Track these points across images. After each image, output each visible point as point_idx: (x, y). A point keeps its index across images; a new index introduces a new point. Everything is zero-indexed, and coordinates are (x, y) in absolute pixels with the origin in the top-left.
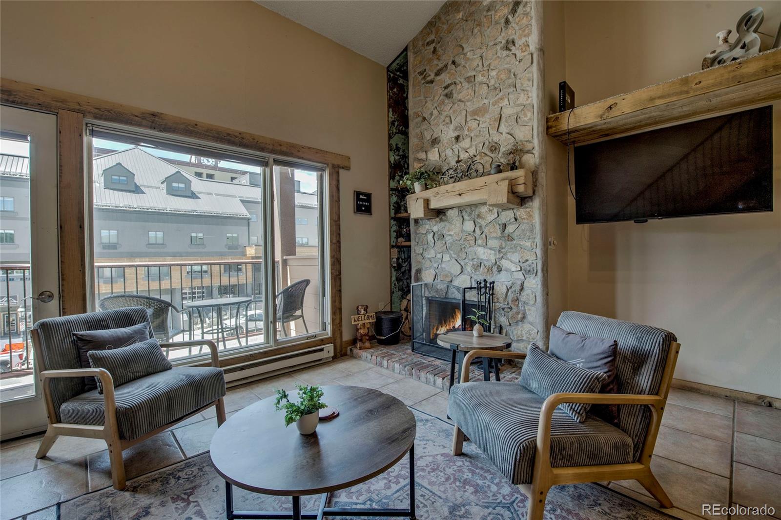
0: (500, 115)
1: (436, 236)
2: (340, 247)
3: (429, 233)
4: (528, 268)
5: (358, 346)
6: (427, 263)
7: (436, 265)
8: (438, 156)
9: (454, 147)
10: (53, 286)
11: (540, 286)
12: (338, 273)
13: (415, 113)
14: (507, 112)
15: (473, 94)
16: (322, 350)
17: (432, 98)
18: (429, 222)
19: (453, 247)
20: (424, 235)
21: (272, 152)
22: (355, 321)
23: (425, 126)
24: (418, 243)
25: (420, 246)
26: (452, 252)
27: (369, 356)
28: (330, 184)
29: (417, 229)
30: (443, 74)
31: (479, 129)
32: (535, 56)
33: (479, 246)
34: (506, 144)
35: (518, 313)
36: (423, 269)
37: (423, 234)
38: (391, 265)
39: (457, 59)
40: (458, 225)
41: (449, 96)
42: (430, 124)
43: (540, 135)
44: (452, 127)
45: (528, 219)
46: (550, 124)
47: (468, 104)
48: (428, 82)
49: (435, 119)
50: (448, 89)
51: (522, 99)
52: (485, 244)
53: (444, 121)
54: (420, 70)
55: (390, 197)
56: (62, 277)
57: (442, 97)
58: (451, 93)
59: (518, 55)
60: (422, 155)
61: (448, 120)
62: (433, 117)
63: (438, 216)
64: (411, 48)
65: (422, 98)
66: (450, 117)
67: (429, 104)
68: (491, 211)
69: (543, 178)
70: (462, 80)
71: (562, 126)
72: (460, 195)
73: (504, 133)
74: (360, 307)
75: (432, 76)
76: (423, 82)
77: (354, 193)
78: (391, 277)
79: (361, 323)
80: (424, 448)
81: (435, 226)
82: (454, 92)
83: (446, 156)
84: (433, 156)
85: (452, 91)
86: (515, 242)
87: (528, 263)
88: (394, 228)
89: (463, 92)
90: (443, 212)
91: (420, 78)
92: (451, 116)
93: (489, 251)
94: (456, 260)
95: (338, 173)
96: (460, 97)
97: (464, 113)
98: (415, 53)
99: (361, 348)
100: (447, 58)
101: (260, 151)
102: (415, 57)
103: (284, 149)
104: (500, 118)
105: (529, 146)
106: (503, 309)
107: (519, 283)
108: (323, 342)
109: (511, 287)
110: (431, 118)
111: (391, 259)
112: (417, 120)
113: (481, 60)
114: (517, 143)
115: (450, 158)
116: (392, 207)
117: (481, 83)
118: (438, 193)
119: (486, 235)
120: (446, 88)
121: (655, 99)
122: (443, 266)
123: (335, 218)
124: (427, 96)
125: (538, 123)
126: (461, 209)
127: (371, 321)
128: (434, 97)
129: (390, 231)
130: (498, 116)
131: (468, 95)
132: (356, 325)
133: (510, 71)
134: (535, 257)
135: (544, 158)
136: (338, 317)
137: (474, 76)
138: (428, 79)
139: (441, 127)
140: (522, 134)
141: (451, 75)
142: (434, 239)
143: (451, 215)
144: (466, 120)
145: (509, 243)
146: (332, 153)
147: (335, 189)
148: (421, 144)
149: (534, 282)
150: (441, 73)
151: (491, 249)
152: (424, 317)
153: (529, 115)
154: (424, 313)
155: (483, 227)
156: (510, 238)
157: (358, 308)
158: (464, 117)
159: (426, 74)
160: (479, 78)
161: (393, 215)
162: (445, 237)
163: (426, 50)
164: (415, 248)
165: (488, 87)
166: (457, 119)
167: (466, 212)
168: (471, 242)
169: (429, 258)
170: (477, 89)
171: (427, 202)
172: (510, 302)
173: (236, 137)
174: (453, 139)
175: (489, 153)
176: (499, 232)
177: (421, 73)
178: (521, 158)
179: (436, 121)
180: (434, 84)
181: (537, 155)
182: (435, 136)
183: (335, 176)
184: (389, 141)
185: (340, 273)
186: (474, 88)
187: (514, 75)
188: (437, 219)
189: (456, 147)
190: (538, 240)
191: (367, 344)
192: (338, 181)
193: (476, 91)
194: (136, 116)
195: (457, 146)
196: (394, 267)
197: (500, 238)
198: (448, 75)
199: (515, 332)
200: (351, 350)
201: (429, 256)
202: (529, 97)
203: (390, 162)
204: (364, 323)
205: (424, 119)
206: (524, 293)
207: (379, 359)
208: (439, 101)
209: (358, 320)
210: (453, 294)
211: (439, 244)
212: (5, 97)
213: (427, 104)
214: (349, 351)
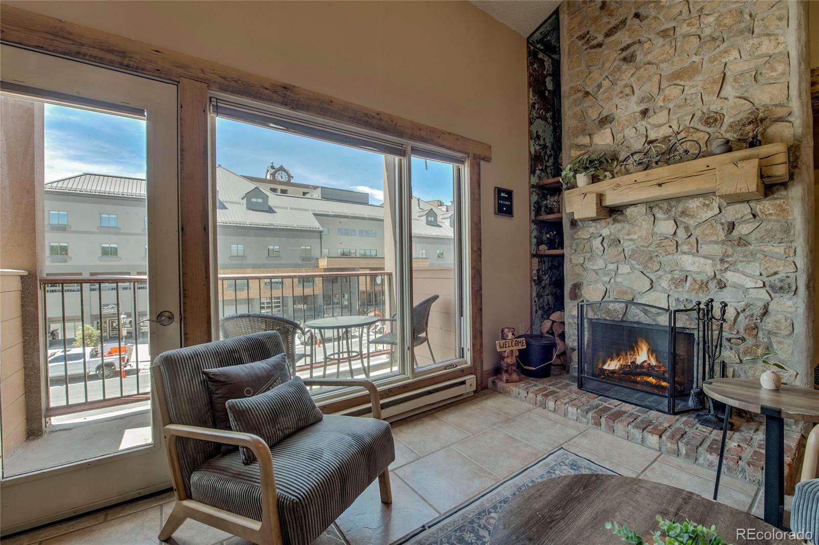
0: (723, 75)
1: (606, 241)
2: (480, 256)
3: (595, 238)
4: (779, 285)
6: (591, 276)
7: (607, 279)
8: (611, 138)
9: (638, 125)
11: (801, 311)
12: (478, 288)
13: (572, 88)
14: (736, 68)
15: (672, 51)
16: (463, 383)
17: (600, 66)
18: (594, 224)
19: (635, 256)
20: (586, 241)
21: (412, 137)
22: (501, 347)
23: (588, 102)
24: (576, 251)
25: (580, 254)
26: (633, 262)
27: (524, 393)
29: (575, 233)
30: (619, 33)
31: (683, 96)
33: (685, 253)
34: (735, 112)
35: (756, 346)
36: (585, 283)
37: (584, 239)
38: (532, 278)
39: (642, 11)
40: (645, 226)
41: (629, 59)
42: (596, 99)
43: (804, 94)
44: (634, 99)
45: (778, 215)
46: (816, 78)
47: (663, 65)
48: (593, 47)
49: (604, 92)
50: (628, 51)
51: (766, 47)
52: (695, 251)
53: (622, 92)
54: (580, 33)
55: (530, 197)
56: (184, 294)
57: (617, 63)
58: (632, 56)
60: (585, 140)
61: (627, 90)
62: (602, 90)
63: (610, 216)
64: (565, 9)
65: (583, 67)
66: (632, 87)
67: (595, 75)
68: (708, 205)
70: (653, 36)
72: (660, 185)
73: (731, 98)
74: (506, 330)
75: (600, 39)
76: (585, 47)
77: (495, 190)
79: (508, 350)
81: (607, 229)
82: (638, 53)
83: (624, 137)
84: (603, 140)
85: (634, 52)
86: (751, 248)
87: (778, 276)
88: (537, 233)
89: (654, 51)
90: (618, 211)
91: (581, 43)
92: (634, 85)
93: (702, 260)
94: (642, 272)
95: (479, 165)
96: (649, 58)
97: (656, 79)
98: (572, 14)
99: (507, 381)
100: (624, 12)
101: (399, 137)
103: (424, 134)
104: (724, 79)
105: (780, 112)
106: (729, 340)
107: (760, 304)
108: (463, 372)
109: (744, 310)
110: (599, 90)
111: (532, 271)
112: (575, 96)
113: (686, 5)
114: (758, 109)
115: (632, 140)
116: (533, 208)
117: (687, 36)
118: (619, 185)
119: (697, 239)
120: (623, 50)
122: (619, 279)
123: (476, 220)
124: (592, 64)
125: (800, 78)
126: (651, 205)
127: (520, 347)
128: (603, 64)
129: (530, 236)
130: (718, 76)
131: (664, 54)
133: (743, 11)
134: (792, 269)
136: (478, 341)
137: (674, 27)
138: (594, 42)
139: (616, 100)
140: (767, 96)
141: (633, 33)
142: (603, 245)
143: (633, 213)
144: (660, 88)
145: (739, 248)
146: (473, 141)
147: (476, 185)
148: (582, 125)
149: (790, 303)
150: (616, 32)
151: (705, 257)
152: (585, 343)
153: (781, 67)
154: (586, 339)
155: (691, 228)
156: (742, 242)
157: (502, 331)
158: (657, 83)
159: (590, 37)
160: (684, 30)
161: (533, 217)
162: (621, 242)
163: (590, 7)
164: (572, 257)
165: (700, 38)
166: (643, 88)
167: (661, 208)
168: (668, 248)
169: (594, 270)
170: (679, 44)
171: (600, 197)
172: (742, 331)
173: (373, 117)
174: (637, 114)
175: (702, 127)
176: (722, 236)
177: (581, 38)
179: (606, 94)
180: (604, 47)
181: (797, 122)
182: (605, 113)
183: (476, 170)
184: (530, 127)
185: (481, 288)
186: (673, 44)
187: (750, 16)
188: (609, 220)
189: (642, 125)
190: (800, 244)
191: (515, 376)
192: (479, 175)
193: (678, 47)
194: (267, 89)
195: (644, 123)
196: (534, 281)
197: (723, 242)
198: (627, 33)
200: (494, 382)
201: (594, 268)
202: (779, 42)
203: (530, 154)
204: (512, 351)
205: (587, 94)
206: (767, 319)
207: (539, 398)
208: (611, 69)
209: (504, 346)
210: (635, 316)
211: (612, 252)
212: (119, 59)
213: (592, 75)
214: (490, 384)
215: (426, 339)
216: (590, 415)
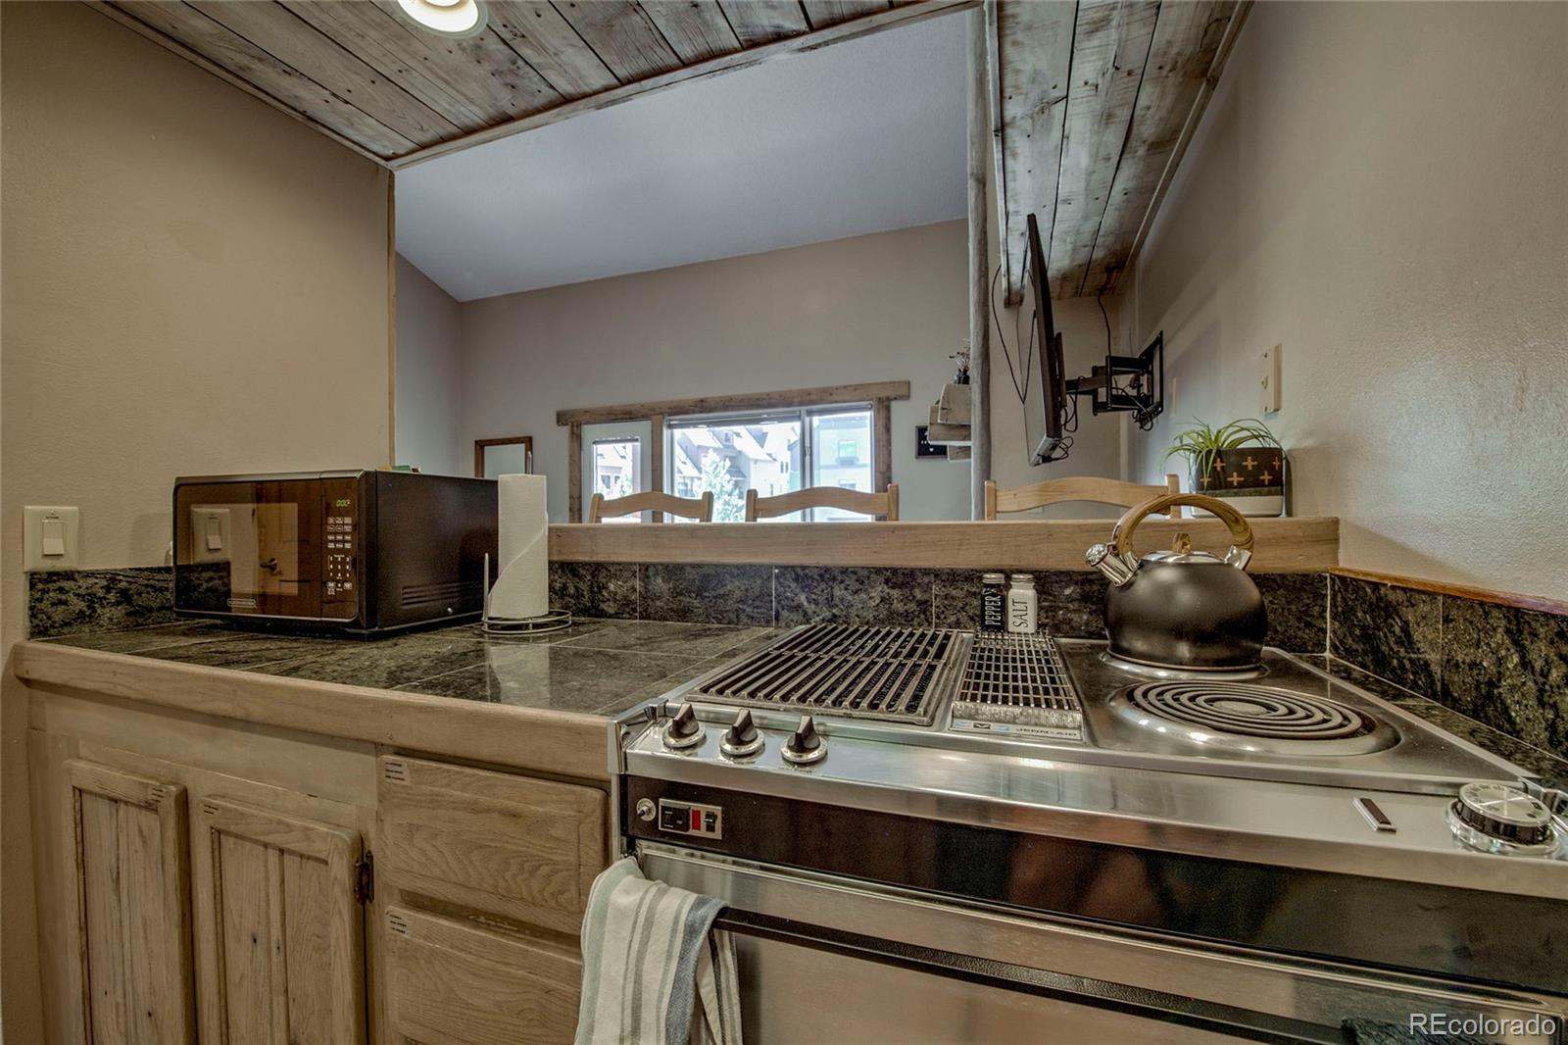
21: (801, 404)
28: (876, 425)
77: (914, 431)
95: (888, 409)
123: (883, 468)
146: (878, 384)
147: (882, 430)
183: (883, 414)
192: (889, 419)
212: (628, 415)
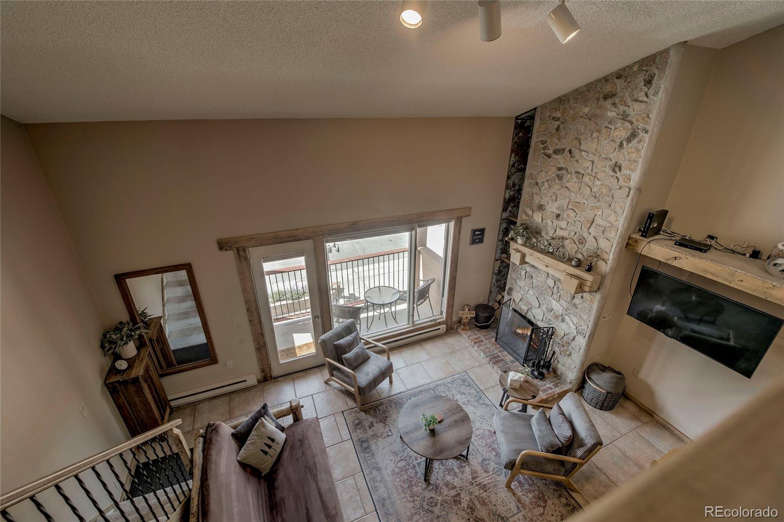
0: (593, 220)
1: (527, 274)
3: (523, 269)
4: (581, 331)
5: (462, 328)
6: (517, 288)
7: (523, 293)
8: (541, 220)
9: (554, 221)
10: (318, 313)
11: (584, 344)
13: (530, 174)
14: (598, 221)
15: (578, 189)
17: (546, 170)
19: (537, 288)
21: (418, 222)
22: (461, 315)
23: (536, 190)
24: (514, 271)
25: (515, 273)
26: (535, 291)
27: (467, 338)
28: (454, 231)
30: (560, 156)
31: (575, 219)
32: (632, 192)
33: (554, 299)
34: (590, 245)
35: (567, 351)
36: (514, 289)
38: (493, 272)
39: (573, 150)
40: (543, 277)
41: (560, 177)
42: (540, 190)
43: (616, 253)
44: (556, 204)
45: (590, 302)
46: (630, 242)
47: (573, 194)
48: (546, 155)
50: (561, 172)
51: (612, 218)
52: (558, 300)
53: (552, 196)
54: (543, 139)
55: (500, 225)
56: (322, 310)
57: (554, 175)
59: (620, 181)
60: (530, 213)
61: (554, 197)
62: (543, 188)
64: (539, 113)
65: (539, 164)
67: (543, 174)
69: (607, 283)
70: (573, 173)
71: (638, 249)
72: (547, 266)
73: (592, 235)
74: (465, 306)
75: (550, 152)
76: (542, 151)
78: (492, 280)
79: (465, 316)
80: (481, 424)
81: (529, 268)
82: (564, 177)
83: (546, 224)
84: (537, 218)
85: (563, 175)
86: (577, 310)
87: (582, 327)
88: (501, 247)
89: (572, 182)
91: (541, 146)
92: (558, 196)
93: (559, 306)
94: (537, 298)
95: (461, 221)
96: (568, 185)
97: (568, 200)
98: (541, 119)
99: (463, 329)
100: (565, 144)
101: (410, 223)
102: (541, 124)
103: (424, 218)
104: (593, 222)
105: (605, 256)
106: (559, 344)
107: (573, 335)
108: (440, 324)
109: (567, 335)
111: (494, 268)
112: (531, 181)
113: (591, 166)
114: (598, 249)
115: (549, 227)
117: (586, 184)
118: (532, 255)
119: (560, 295)
120: (559, 169)
121: (707, 272)
122: (528, 296)
124: (543, 166)
125: (617, 245)
127: (472, 316)
128: (548, 171)
130: (591, 219)
131: (574, 188)
132: (462, 317)
133: (610, 190)
134: (587, 327)
135: (614, 270)
136: (451, 309)
137: (583, 174)
138: (547, 151)
139: (548, 199)
140: (603, 244)
141: (566, 161)
142: (525, 275)
144: (567, 207)
145: (573, 309)
146: (458, 209)
147: (457, 233)
148: (530, 202)
149: (582, 340)
150: (558, 154)
151: (561, 305)
152: (509, 318)
153: (613, 234)
154: (509, 316)
156: (575, 306)
158: (567, 203)
159: (546, 146)
160: (586, 179)
161: (500, 238)
162: (533, 279)
163: (551, 123)
164: (512, 274)
165: (591, 191)
166: (561, 201)
168: (549, 293)
169: (519, 285)
170: (582, 187)
171: (524, 256)
172: (564, 342)
174: (555, 214)
175: (577, 243)
176: (569, 300)
177: (543, 142)
178: (597, 261)
179: (545, 191)
180: (551, 159)
181: (609, 266)
182: (542, 203)
183: (458, 223)
185: (455, 285)
186: (580, 185)
187: (612, 196)
190: (592, 318)
191: (467, 328)
192: (460, 227)
193: (581, 188)
194: (347, 228)
195: (556, 221)
196: (495, 274)
197: (569, 302)
198: (563, 160)
199: (562, 359)
202: (617, 220)
203: (505, 198)
204: (467, 317)
205: (537, 183)
206: (574, 342)
207: (472, 343)
208: (551, 177)
209: (463, 314)
210: (529, 316)
211: (528, 281)
212: (294, 239)
213: (541, 173)
214: (455, 327)
215: (428, 297)
216: (488, 358)
